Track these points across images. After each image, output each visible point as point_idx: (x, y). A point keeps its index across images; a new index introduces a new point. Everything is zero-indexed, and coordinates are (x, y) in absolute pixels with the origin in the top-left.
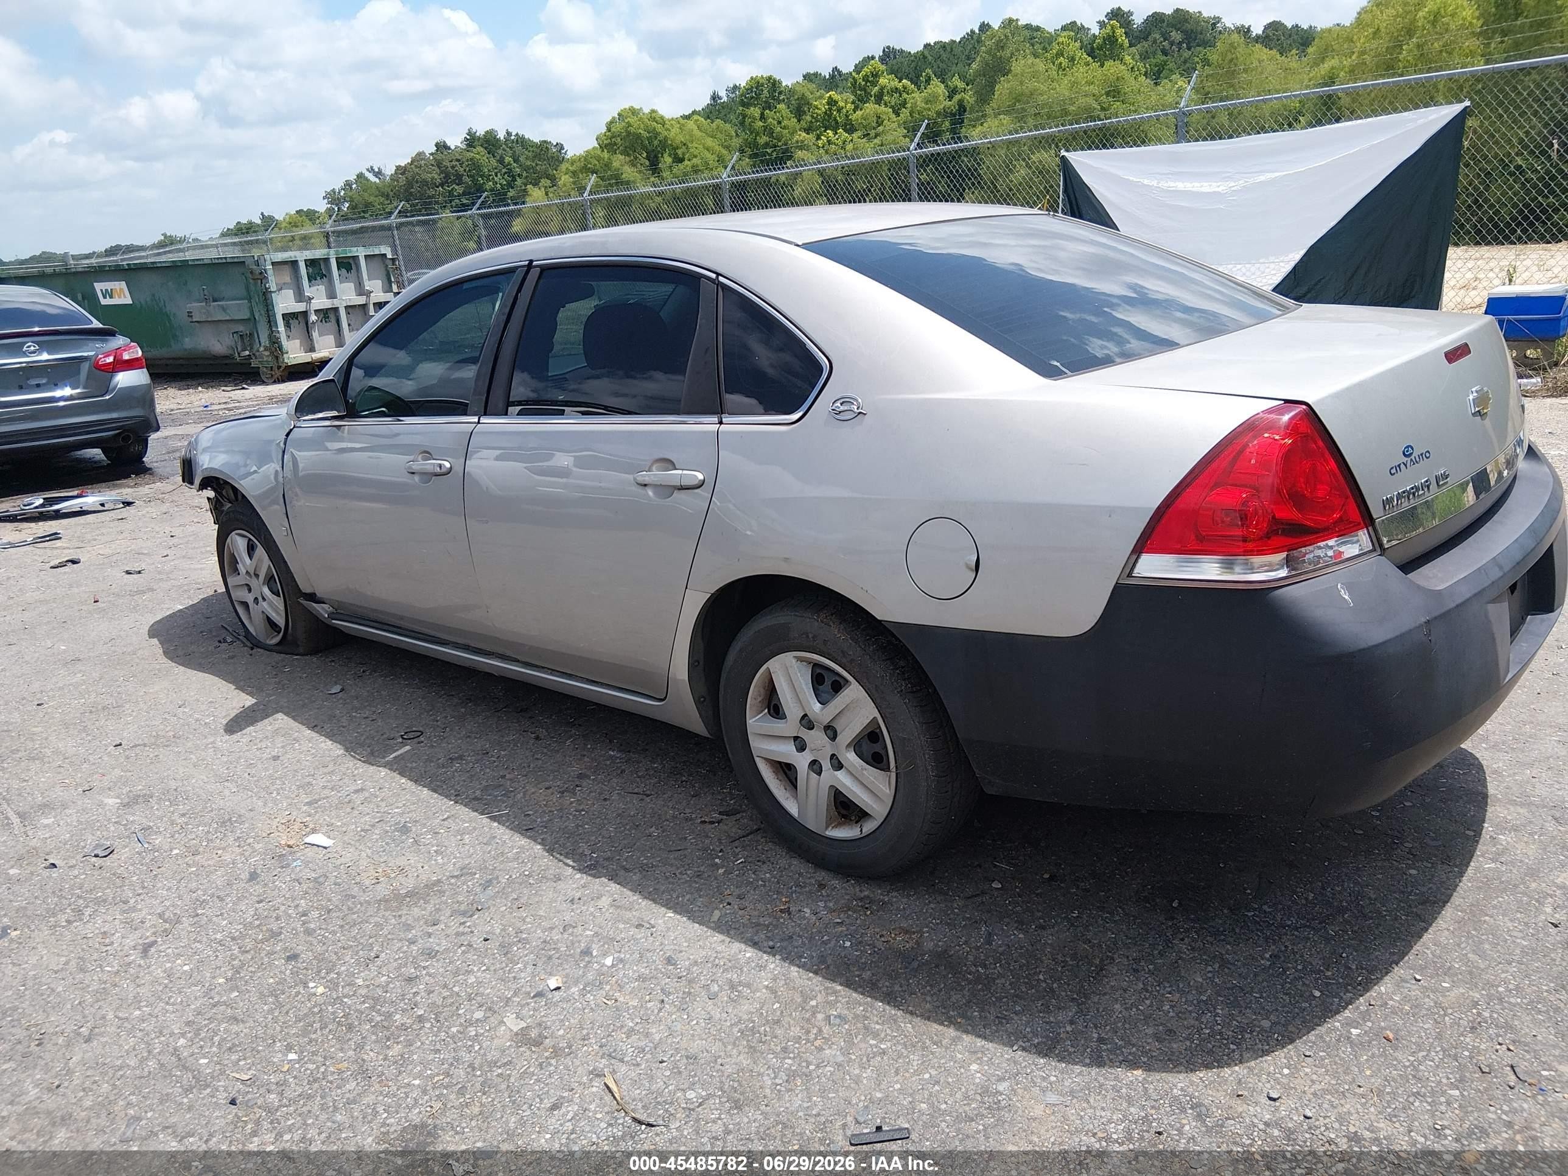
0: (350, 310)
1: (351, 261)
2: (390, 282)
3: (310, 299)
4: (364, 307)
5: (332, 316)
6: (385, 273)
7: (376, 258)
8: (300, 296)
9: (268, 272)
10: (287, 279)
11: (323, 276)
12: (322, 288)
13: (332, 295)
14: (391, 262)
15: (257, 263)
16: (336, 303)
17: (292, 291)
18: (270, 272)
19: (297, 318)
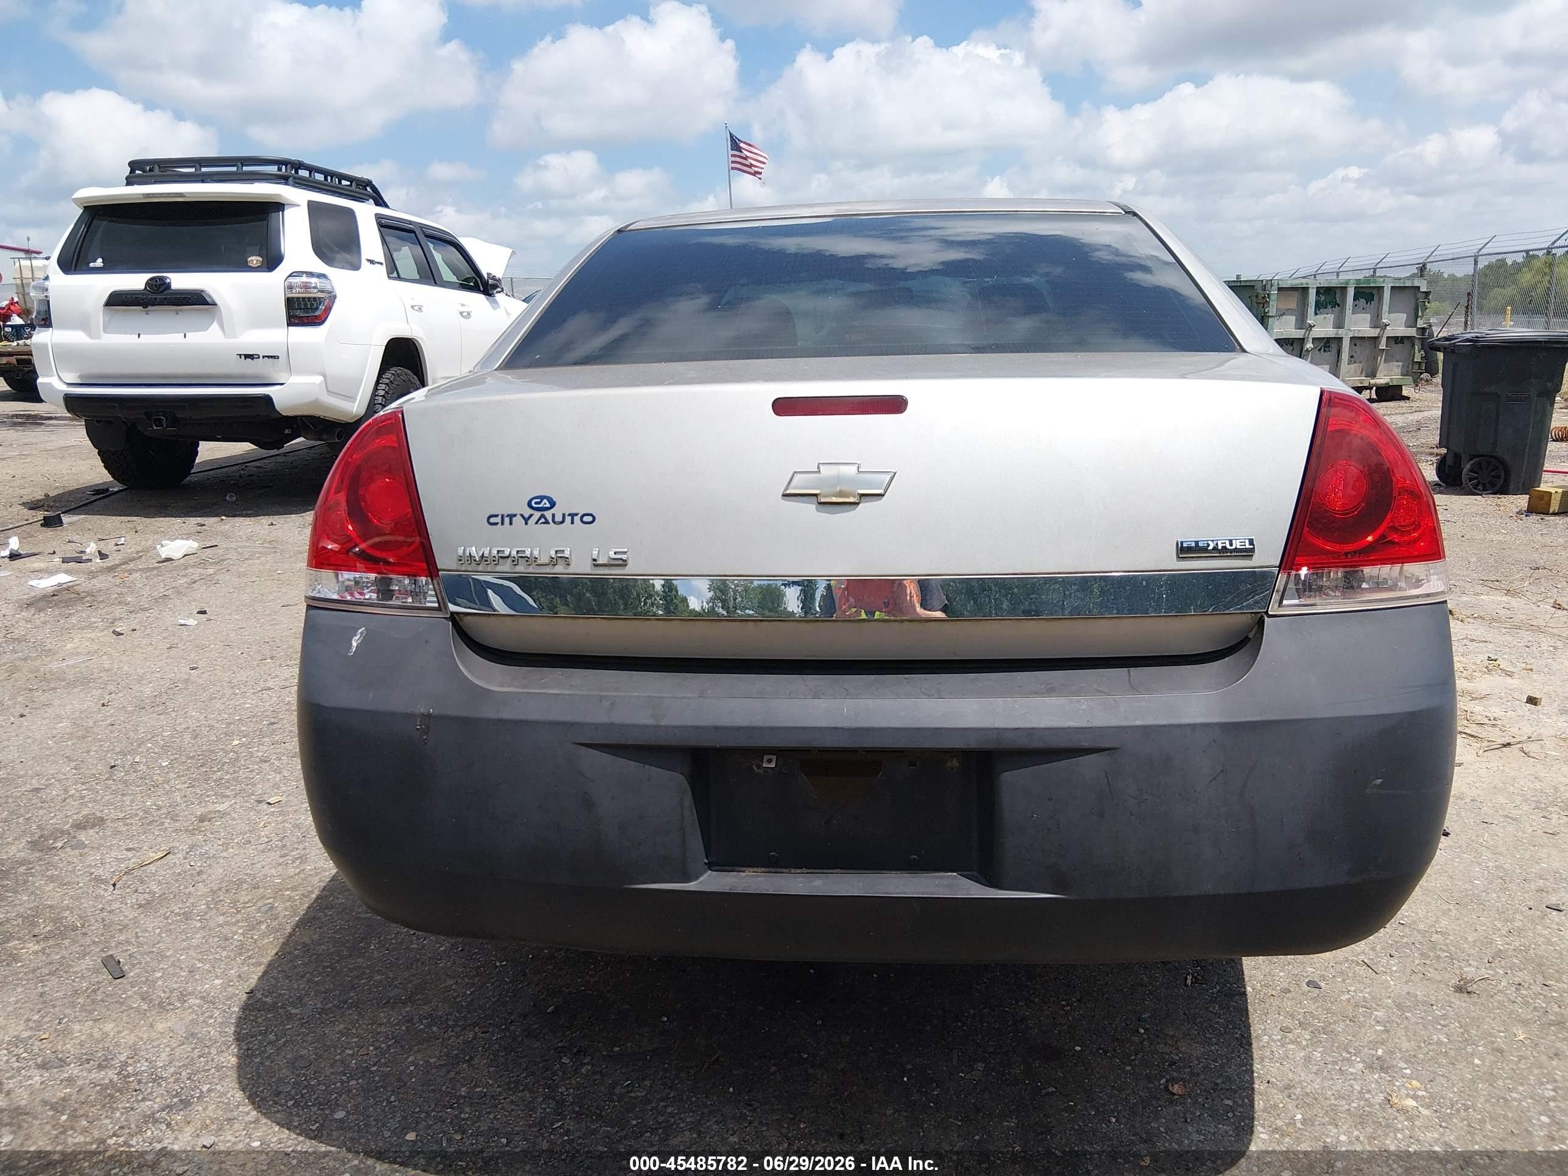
0: (1358, 342)
1: (1375, 292)
2: (1417, 317)
3: (1311, 327)
4: (1375, 340)
5: (1334, 346)
6: (1414, 306)
7: (1407, 291)
8: (1301, 323)
9: (1272, 297)
10: (1293, 304)
11: (1335, 304)
12: (1331, 317)
13: (1339, 324)
14: (1424, 295)
15: (1264, 288)
16: (1341, 332)
17: (1294, 318)
18: (1273, 297)
19: (1292, 345)
